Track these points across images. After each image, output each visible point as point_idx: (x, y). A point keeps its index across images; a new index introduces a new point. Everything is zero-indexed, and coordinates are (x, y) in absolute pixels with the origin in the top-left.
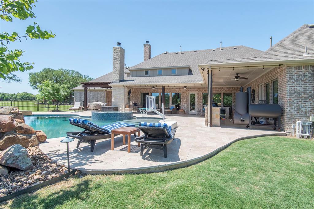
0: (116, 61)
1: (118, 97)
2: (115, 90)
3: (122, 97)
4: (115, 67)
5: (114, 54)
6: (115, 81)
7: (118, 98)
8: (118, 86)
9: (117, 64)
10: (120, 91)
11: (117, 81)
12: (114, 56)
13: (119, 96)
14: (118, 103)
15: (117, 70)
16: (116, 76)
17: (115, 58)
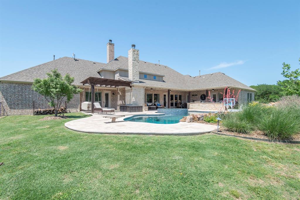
0: (135, 62)
1: (138, 96)
2: (135, 89)
3: (142, 96)
4: (135, 68)
5: (134, 55)
6: (135, 81)
7: (138, 98)
8: (139, 87)
9: (137, 65)
10: (140, 91)
11: (136, 82)
12: (134, 57)
13: (140, 96)
14: (139, 102)
15: (137, 71)
16: (136, 77)
17: (134, 59)
